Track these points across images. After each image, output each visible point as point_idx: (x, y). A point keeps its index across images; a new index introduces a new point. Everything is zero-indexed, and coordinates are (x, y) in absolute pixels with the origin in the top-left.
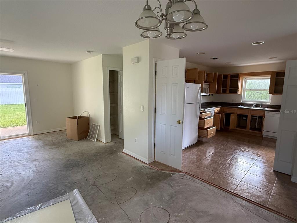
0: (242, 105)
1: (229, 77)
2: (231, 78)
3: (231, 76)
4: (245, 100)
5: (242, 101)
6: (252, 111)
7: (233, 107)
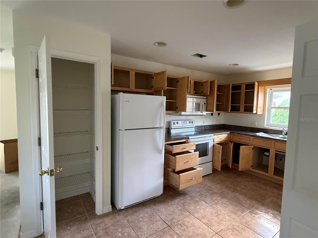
0: (265, 131)
1: (243, 87)
2: (246, 90)
3: (246, 85)
4: (271, 123)
5: (266, 126)
6: (276, 143)
7: (246, 135)
